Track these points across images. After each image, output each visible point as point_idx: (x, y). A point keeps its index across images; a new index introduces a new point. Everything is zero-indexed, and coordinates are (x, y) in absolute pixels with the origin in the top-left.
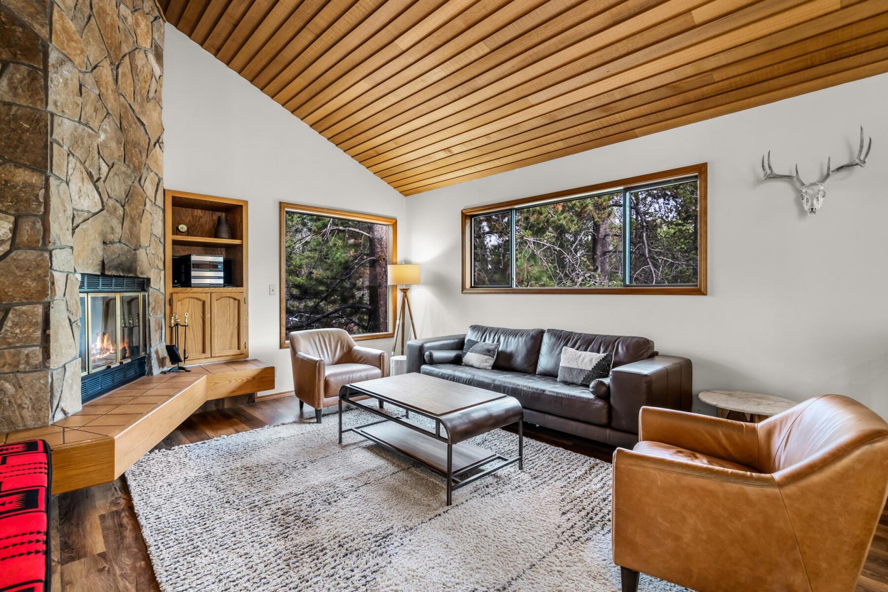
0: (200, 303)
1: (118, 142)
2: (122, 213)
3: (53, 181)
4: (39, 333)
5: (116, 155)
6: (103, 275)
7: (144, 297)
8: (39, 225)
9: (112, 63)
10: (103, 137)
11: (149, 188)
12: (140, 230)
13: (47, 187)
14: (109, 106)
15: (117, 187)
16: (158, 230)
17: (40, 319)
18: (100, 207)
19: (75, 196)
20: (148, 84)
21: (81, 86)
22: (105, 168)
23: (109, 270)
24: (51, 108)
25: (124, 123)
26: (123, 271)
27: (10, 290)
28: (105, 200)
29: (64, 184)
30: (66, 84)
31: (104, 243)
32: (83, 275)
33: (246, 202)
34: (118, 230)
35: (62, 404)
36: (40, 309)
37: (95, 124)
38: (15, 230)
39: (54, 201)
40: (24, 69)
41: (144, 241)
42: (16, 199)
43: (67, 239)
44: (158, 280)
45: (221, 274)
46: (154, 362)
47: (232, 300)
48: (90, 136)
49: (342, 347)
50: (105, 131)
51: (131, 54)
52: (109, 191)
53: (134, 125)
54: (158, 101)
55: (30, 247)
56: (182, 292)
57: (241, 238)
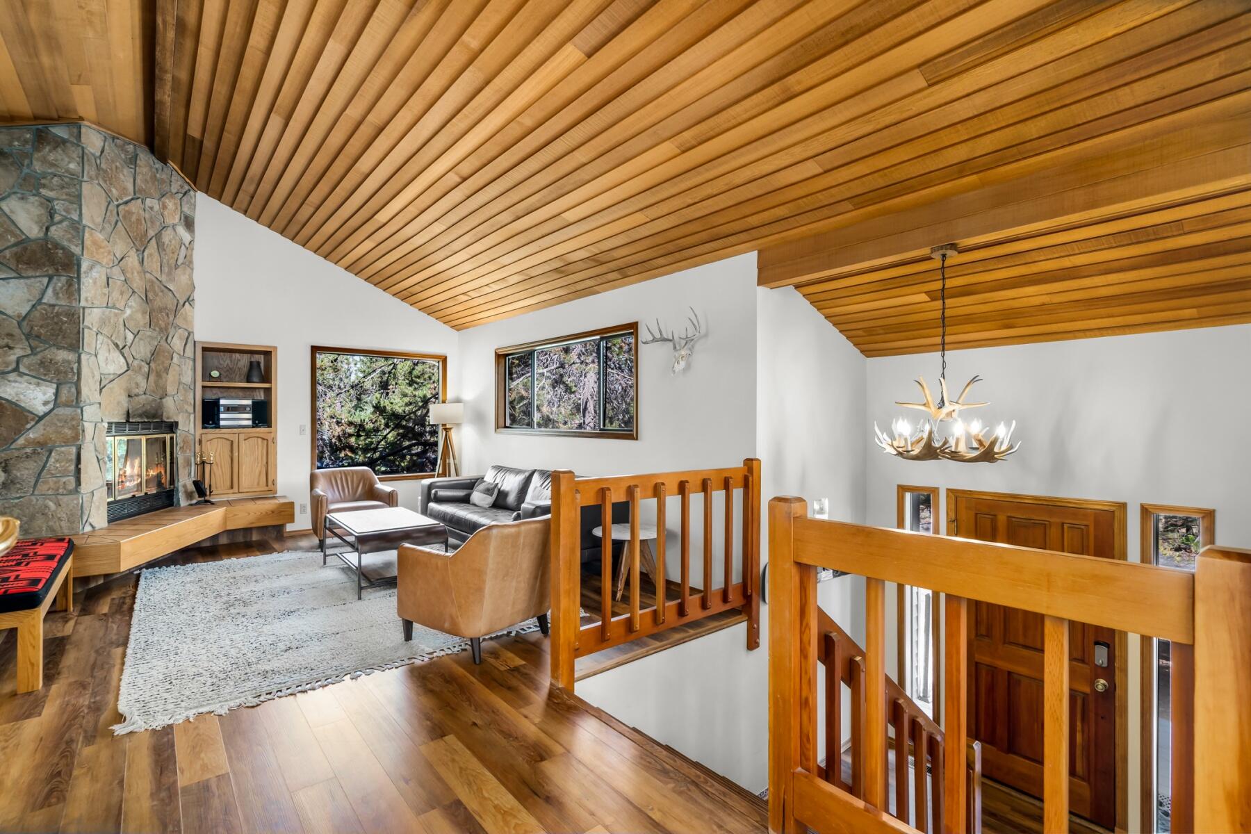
0: (229, 443)
1: (144, 313)
2: (147, 370)
3: (83, 357)
4: (73, 467)
5: (142, 323)
6: (128, 421)
7: (172, 438)
8: (73, 390)
9: (137, 250)
10: (128, 312)
11: (177, 344)
12: (166, 381)
13: (79, 362)
14: (134, 286)
15: (142, 350)
16: (187, 378)
17: (74, 457)
18: (126, 368)
19: (102, 364)
20: (176, 254)
21: (108, 279)
22: (130, 336)
23: (133, 418)
24: (83, 303)
25: (150, 295)
26: (147, 417)
27: (53, 437)
28: (130, 362)
29: (93, 358)
30: (95, 283)
31: (129, 396)
32: (109, 423)
33: (275, 348)
34: (143, 384)
35: (90, 520)
36: (74, 450)
37: (121, 305)
38: (57, 394)
39: (85, 371)
40: (63, 279)
41: (170, 389)
42: (58, 372)
43: (96, 397)
44: (187, 422)
45: (250, 416)
46: (181, 495)
47: (260, 440)
48: (116, 315)
49: (364, 485)
50: (131, 307)
51: (158, 236)
52: (134, 354)
53: (160, 294)
54: (189, 262)
55: (67, 405)
56: (212, 433)
57: (271, 383)
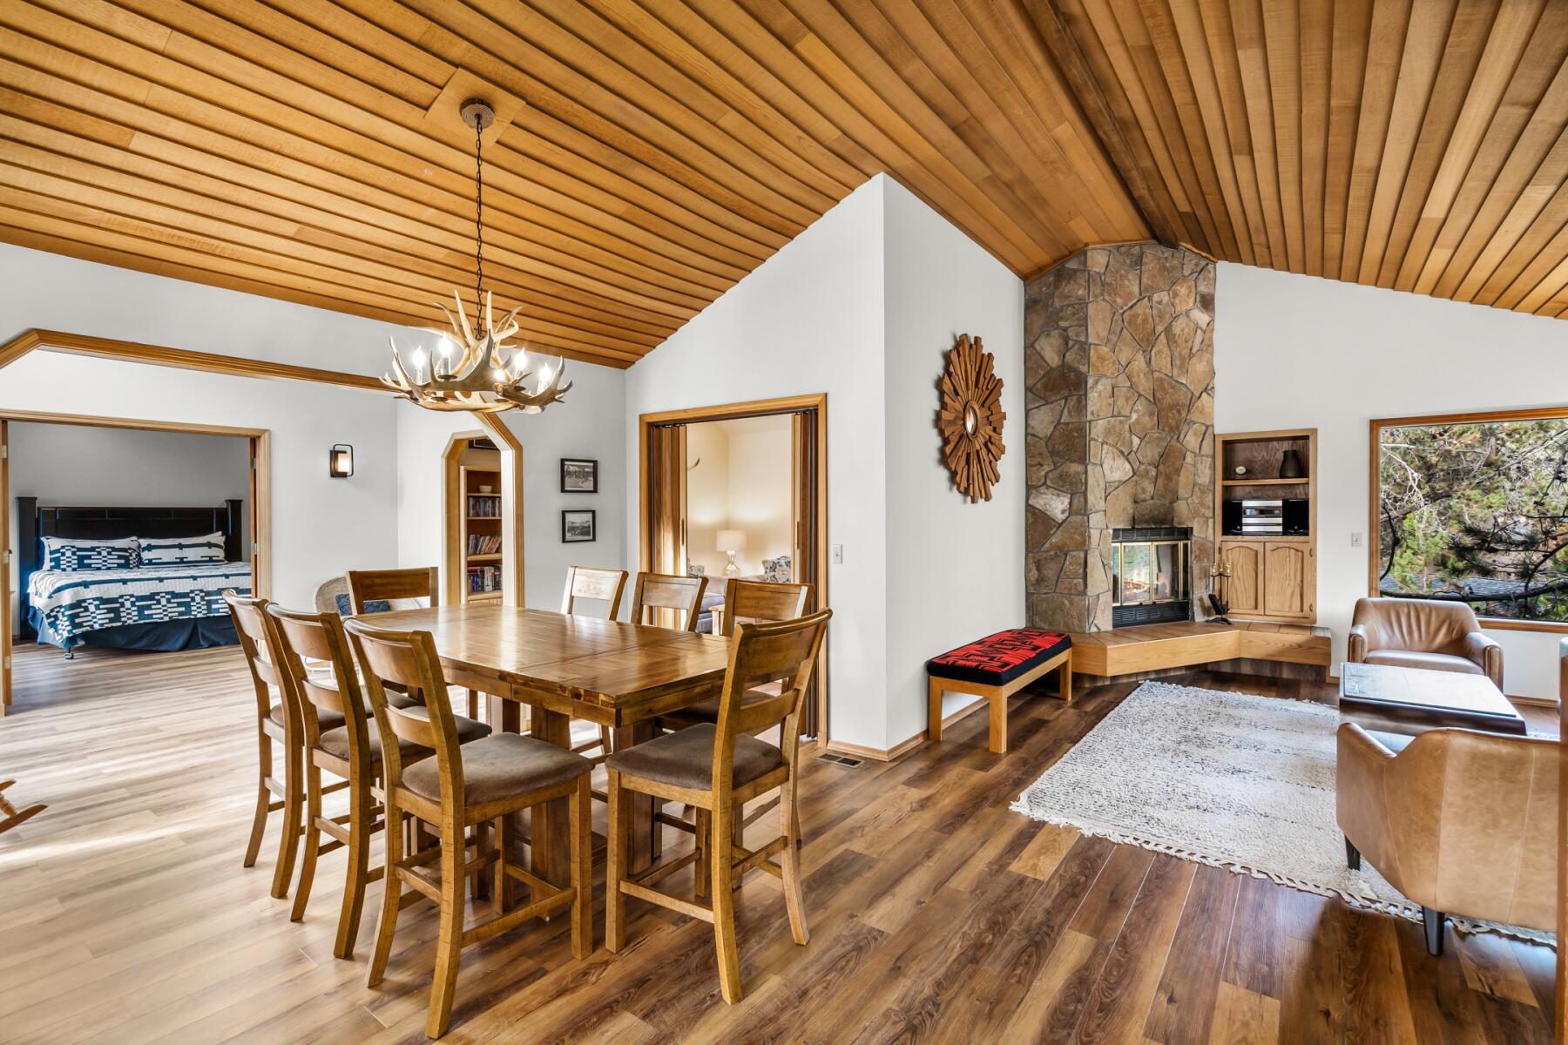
0: (1252, 552)
1: (1151, 414)
2: (1154, 473)
3: (1090, 467)
4: (1081, 570)
5: (1149, 426)
6: (1133, 528)
7: (1186, 546)
8: (1082, 499)
9: (1144, 352)
10: (1134, 416)
11: (1191, 440)
12: (1177, 484)
13: (1086, 472)
14: (1141, 389)
15: (1151, 453)
16: (1204, 477)
17: (1082, 561)
18: (1131, 474)
19: (1107, 472)
20: (1190, 342)
21: (1113, 388)
22: (1136, 441)
23: (1139, 524)
24: (1089, 417)
25: (1158, 395)
26: (1155, 523)
27: (1068, 542)
28: (1136, 467)
29: (1099, 467)
30: (1100, 396)
31: (1135, 502)
32: (1114, 530)
33: (1315, 431)
34: (1150, 489)
35: (1096, 622)
36: (1082, 554)
37: (1126, 412)
38: (1070, 503)
39: (1090, 480)
40: (1075, 398)
41: (1182, 492)
42: (1071, 483)
43: (1101, 505)
44: (1204, 528)
45: (1280, 520)
46: (1197, 609)
47: (1292, 551)
48: (1121, 422)
50: (1137, 411)
51: (1168, 330)
52: (1141, 459)
53: (1171, 390)
54: (1207, 345)
55: (1077, 513)
56: (1232, 541)
57: (1308, 477)
